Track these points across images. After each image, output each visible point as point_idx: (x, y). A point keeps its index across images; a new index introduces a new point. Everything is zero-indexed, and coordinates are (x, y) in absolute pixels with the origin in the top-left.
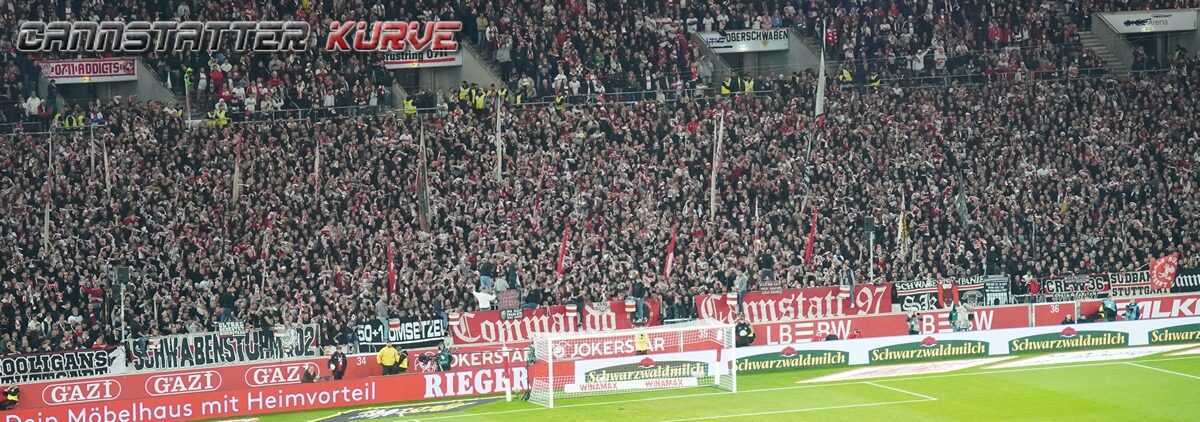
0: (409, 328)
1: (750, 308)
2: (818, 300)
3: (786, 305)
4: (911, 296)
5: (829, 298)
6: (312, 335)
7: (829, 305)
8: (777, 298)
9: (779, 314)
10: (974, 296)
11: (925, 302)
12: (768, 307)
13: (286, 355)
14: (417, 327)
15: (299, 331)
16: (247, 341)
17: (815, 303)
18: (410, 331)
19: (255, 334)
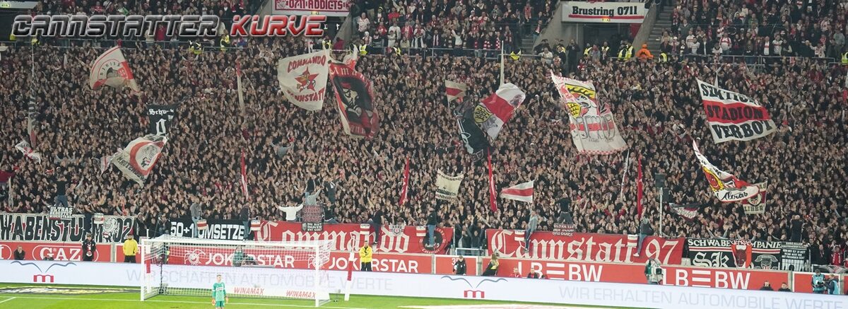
0: (217, 229)
1: (540, 246)
2: (608, 246)
3: (575, 247)
4: (703, 253)
5: (619, 244)
6: (130, 226)
7: (618, 252)
8: (567, 240)
9: (566, 255)
10: (769, 260)
11: (717, 260)
12: (557, 247)
13: (104, 240)
14: (224, 229)
15: (119, 220)
16: (73, 225)
17: (604, 248)
18: (218, 232)
19: (80, 219)
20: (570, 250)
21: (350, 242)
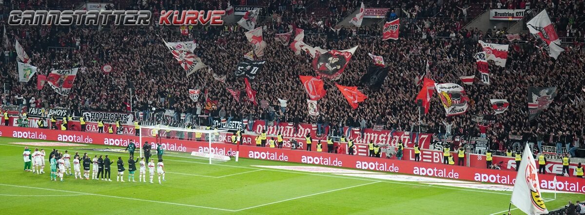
1: (367, 136)
2: (397, 137)
3: (382, 137)
5: (402, 137)
8: (379, 133)
12: (374, 137)
16: (174, 119)
17: (396, 138)
18: (231, 125)
19: (177, 116)
20: (380, 139)
21: (285, 131)
